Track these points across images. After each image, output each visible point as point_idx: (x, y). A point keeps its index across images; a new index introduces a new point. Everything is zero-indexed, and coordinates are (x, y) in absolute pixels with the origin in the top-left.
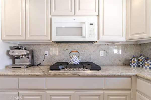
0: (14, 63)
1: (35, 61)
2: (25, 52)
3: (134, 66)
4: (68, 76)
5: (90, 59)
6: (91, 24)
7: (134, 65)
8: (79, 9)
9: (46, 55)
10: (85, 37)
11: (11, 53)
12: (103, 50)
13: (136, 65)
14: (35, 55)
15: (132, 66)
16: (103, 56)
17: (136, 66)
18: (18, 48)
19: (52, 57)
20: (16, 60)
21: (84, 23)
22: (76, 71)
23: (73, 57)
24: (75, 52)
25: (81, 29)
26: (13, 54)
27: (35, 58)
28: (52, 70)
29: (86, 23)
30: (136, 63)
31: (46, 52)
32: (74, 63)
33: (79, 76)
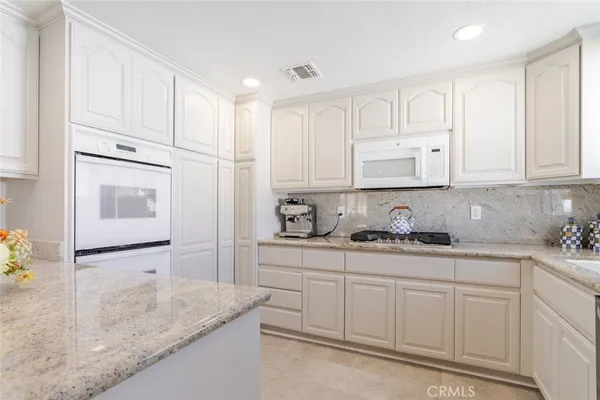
0: (284, 229)
1: (318, 228)
2: (305, 209)
3: (568, 247)
4: (383, 251)
5: (444, 224)
6: (433, 151)
7: (568, 242)
8: (408, 122)
9: (340, 214)
10: (419, 178)
11: (283, 210)
12: (480, 204)
13: (574, 242)
14: (318, 215)
15: (564, 246)
16: (479, 217)
17: (573, 246)
18: (292, 202)
19: (353, 219)
20: (288, 223)
21: (419, 149)
22: (398, 244)
23: (395, 218)
24: (403, 208)
25: (411, 161)
26: (286, 213)
27: (318, 222)
28: (355, 240)
29: (424, 150)
30: (574, 238)
31: (341, 209)
32: (398, 230)
33: (403, 252)
